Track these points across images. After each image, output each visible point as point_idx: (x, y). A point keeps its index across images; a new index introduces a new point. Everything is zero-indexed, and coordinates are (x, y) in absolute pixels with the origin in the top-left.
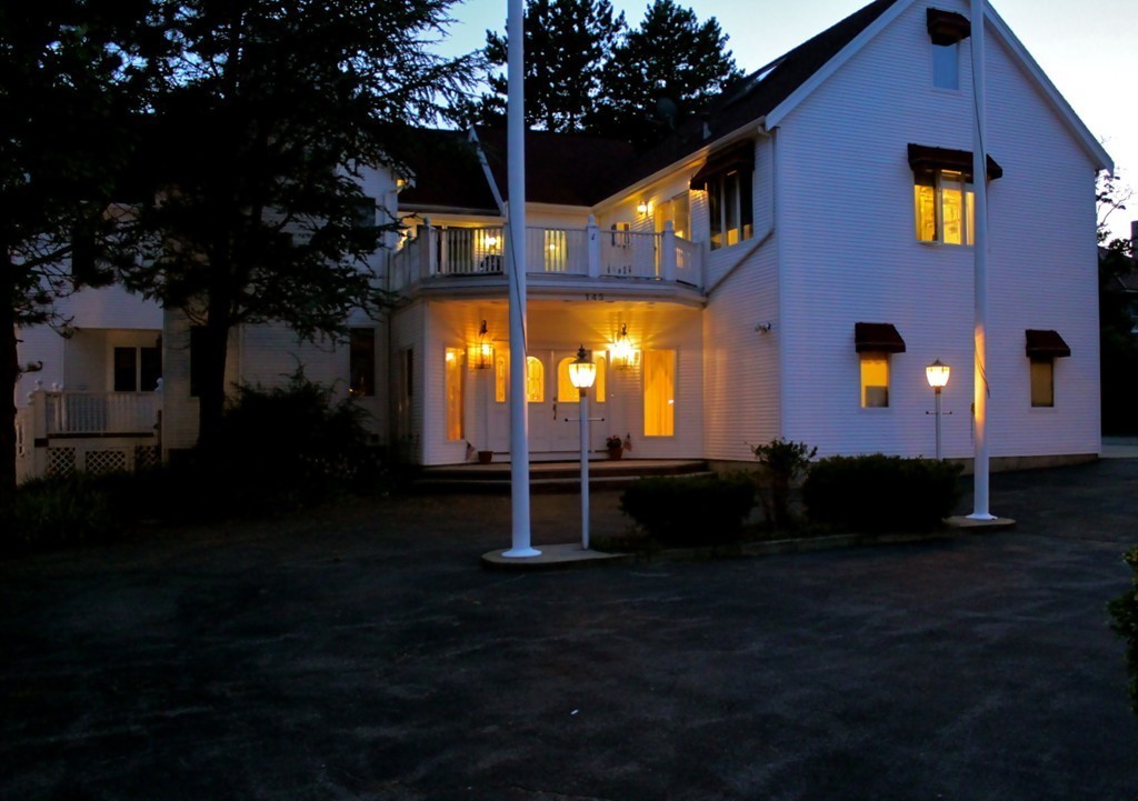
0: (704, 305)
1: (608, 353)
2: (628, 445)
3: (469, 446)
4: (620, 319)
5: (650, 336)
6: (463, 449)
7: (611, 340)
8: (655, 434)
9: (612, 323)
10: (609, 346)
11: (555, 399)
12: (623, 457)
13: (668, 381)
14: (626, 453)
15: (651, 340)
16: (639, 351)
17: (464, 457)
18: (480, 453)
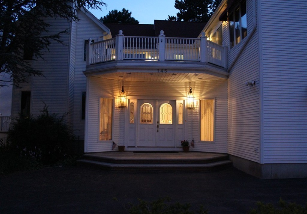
0: (228, 77)
1: (184, 101)
2: (193, 145)
3: (114, 143)
4: (190, 86)
5: (204, 93)
6: (110, 145)
7: (185, 95)
8: (206, 140)
9: (186, 88)
10: (185, 98)
11: (158, 122)
12: (190, 150)
13: (212, 114)
14: (191, 148)
15: (204, 95)
16: (198, 100)
17: (111, 149)
18: (119, 147)
